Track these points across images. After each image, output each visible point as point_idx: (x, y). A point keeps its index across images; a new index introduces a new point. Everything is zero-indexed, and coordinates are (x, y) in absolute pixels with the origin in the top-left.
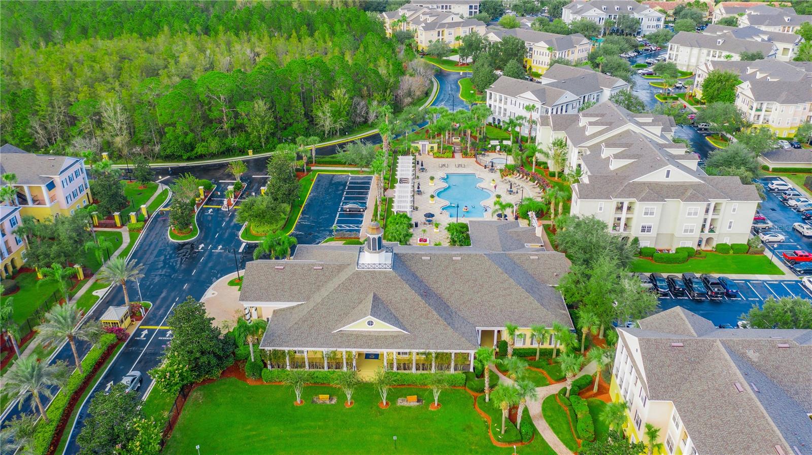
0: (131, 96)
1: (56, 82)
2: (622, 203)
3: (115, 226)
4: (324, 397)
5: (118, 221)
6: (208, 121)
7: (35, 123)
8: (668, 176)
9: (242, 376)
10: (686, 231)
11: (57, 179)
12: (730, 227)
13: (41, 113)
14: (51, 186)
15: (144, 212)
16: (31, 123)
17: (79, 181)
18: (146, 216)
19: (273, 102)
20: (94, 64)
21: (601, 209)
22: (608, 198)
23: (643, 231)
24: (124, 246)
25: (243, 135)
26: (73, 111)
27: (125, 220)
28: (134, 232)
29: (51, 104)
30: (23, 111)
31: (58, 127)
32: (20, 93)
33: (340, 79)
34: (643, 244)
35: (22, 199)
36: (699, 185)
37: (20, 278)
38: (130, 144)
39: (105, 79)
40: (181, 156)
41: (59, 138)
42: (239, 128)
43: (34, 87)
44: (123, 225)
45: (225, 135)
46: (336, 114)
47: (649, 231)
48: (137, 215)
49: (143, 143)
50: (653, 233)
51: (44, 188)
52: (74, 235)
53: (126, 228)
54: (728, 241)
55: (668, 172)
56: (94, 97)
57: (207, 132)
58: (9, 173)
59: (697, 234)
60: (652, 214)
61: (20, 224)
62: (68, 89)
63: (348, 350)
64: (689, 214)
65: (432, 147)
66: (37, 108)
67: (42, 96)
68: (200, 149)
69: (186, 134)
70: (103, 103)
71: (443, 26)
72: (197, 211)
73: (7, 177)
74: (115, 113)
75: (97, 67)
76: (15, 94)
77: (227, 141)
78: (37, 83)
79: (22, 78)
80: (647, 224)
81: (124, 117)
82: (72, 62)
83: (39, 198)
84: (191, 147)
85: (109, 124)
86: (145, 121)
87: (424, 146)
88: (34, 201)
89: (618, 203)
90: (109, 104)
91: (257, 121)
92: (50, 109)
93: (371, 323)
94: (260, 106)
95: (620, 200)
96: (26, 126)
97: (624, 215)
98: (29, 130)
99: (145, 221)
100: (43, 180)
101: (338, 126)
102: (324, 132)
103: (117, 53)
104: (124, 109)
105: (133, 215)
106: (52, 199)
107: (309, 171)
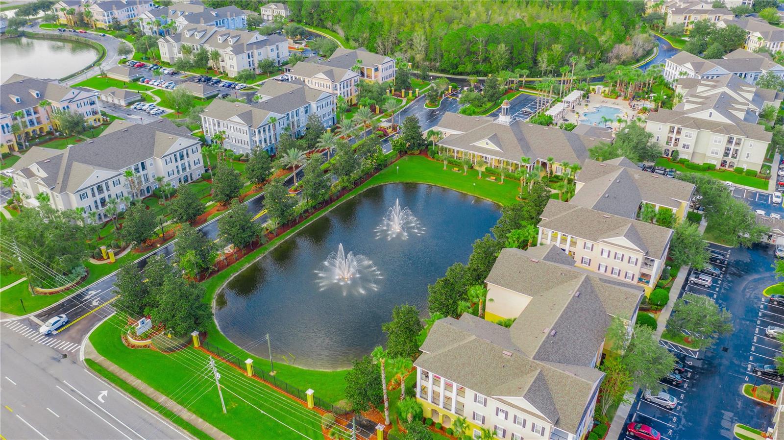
0: (432, 33)
1: (396, 19)
2: (674, 128)
3: (401, 97)
4: (456, 169)
5: (403, 95)
6: (469, 53)
7: (379, 41)
8: (710, 116)
9: (426, 155)
10: (713, 153)
11: (380, 67)
12: (747, 157)
13: (384, 36)
14: (377, 70)
15: (417, 93)
16: (377, 41)
17: (390, 71)
18: (417, 95)
19: (512, 47)
20: (419, 12)
21: (660, 129)
22: (665, 122)
23: (684, 147)
24: (402, 105)
25: (488, 65)
26: (400, 37)
27: (407, 94)
28: (409, 101)
29: (390, 32)
30: (375, 34)
31: (390, 46)
32: (376, 23)
33: (562, 38)
34: (682, 156)
35: (362, 74)
36: (730, 125)
37: (353, 107)
38: (424, 60)
39: (422, 22)
40: (449, 71)
41: (390, 52)
42: (486, 60)
43: (384, 21)
44: (405, 97)
45: (478, 63)
46: (551, 61)
47: (688, 148)
48: (413, 93)
49: (431, 60)
50: (691, 150)
51: (373, 70)
52: (379, 90)
53: (406, 99)
54: (745, 167)
55: (711, 113)
56: (413, 30)
57: (467, 59)
58: (360, 59)
59: (720, 156)
60: (690, 137)
61: (359, 82)
62: (401, 24)
63: (474, 152)
64: (715, 141)
65: (605, 91)
66: (382, 33)
67: (386, 27)
68: (460, 69)
69: (455, 58)
70: (415, 34)
71: (691, 11)
72: (444, 98)
73: (358, 61)
74: (420, 41)
75: (420, 14)
76: (373, 24)
77: (477, 66)
78: (385, 19)
79: (379, 15)
80: (686, 143)
81: (424, 43)
82: (408, 9)
83: (370, 75)
84: (456, 66)
85: (416, 47)
86: (435, 47)
87: (599, 88)
88: (367, 77)
89: (671, 127)
90: (418, 35)
91: (497, 57)
92: (388, 34)
93: (487, 144)
94: (502, 47)
95: (673, 125)
96: (375, 42)
97: (674, 136)
98: (375, 45)
99: (416, 97)
100: (374, 66)
101: (549, 68)
102: (542, 71)
103: (435, 7)
104: (426, 39)
105: (411, 92)
106: (376, 77)
107: (518, 90)
